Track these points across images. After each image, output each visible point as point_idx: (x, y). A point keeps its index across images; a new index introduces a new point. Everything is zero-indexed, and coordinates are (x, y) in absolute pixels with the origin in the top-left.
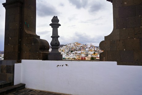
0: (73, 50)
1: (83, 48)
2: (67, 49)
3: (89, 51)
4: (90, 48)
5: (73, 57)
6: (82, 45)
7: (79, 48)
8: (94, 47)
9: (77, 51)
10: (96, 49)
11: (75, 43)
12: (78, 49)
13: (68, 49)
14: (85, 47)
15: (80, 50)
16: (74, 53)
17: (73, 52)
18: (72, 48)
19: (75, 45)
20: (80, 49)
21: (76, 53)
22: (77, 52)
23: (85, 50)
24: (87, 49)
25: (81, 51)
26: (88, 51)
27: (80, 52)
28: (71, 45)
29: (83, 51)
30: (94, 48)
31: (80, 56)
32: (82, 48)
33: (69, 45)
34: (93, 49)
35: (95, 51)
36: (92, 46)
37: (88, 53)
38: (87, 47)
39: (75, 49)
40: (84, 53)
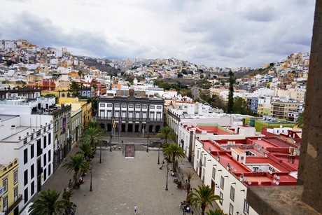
0: (15, 60)
1: (44, 56)
3: (59, 65)
4: (60, 58)
5: (18, 80)
6: (38, 50)
7: (30, 56)
8: (71, 57)
9: (25, 63)
10: (76, 63)
11: (20, 41)
12: (27, 59)
14: (48, 55)
15: (35, 62)
16: (17, 67)
17: (15, 66)
18: (11, 55)
19: (18, 47)
20: (34, 60)
21: (24, 69)
22: (27, 66)
23: (49, 62)
24: (52, 61)
25: (38, 64)
26: (56, 66)
27: (34, 66)
28: (7, 46)
29: (42, 66)
30: (73, 60)
31: (38, 78)
32: (38, 56)
33: (2, 46)
34: (69, 62)
35: (74, 66)
36: (66, 55)
37: (56, 72)
38: (54, 55)
39: (20, 57)
40: (45, 70)
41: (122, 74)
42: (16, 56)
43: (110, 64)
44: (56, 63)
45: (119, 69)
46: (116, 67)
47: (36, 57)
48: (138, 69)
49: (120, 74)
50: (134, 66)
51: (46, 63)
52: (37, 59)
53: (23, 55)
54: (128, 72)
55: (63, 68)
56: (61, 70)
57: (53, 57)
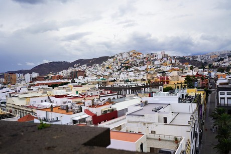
0: (130, 65)
2: (117, 64)
3: (161, 65)
4: (161, 59)
6: (145, 56)
7: (140, 61)
8: (169, 58)
9: (137, 66)
10: (173, 61)
11: (131, 51)
12: (138, 63)
13: (119, 64)
14: (152, 59)
16: (133, 70)
17: (131, 69)
18: (127, 62)
19: (131, 56)
20: (142, 64)
21: (138, 71)
22: (139, 68)
23: (153, 64)
24: (156, 63)
25: (146, 66)
26: (159, 66)
27: (143, 68)
28: (124, 57)
29: (149, 67)
30: (170, 60)
32: (145, 60)
33: (120, 57)
34: (169, 62)
35: (172, 64)
36: (165, 56)
37: (160, 70)
38: (156, 58)
39: (133, 63)
40: (152, 69)
41: (210, 66)
42: (130, 63)
43: (197, 59)
44: (159, 63)
45: (205, 63)
46: (203, 61)
47: (143, 61)
48: (225, 60)
49: (207, 67)
50: (219, 58)
51: (152, 65)
52: (145, 63)
53: (135, 61)
54: (215, 64)
55: (164, 67)
56: (164, 68)
57: (156, 60)
